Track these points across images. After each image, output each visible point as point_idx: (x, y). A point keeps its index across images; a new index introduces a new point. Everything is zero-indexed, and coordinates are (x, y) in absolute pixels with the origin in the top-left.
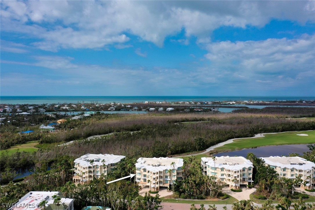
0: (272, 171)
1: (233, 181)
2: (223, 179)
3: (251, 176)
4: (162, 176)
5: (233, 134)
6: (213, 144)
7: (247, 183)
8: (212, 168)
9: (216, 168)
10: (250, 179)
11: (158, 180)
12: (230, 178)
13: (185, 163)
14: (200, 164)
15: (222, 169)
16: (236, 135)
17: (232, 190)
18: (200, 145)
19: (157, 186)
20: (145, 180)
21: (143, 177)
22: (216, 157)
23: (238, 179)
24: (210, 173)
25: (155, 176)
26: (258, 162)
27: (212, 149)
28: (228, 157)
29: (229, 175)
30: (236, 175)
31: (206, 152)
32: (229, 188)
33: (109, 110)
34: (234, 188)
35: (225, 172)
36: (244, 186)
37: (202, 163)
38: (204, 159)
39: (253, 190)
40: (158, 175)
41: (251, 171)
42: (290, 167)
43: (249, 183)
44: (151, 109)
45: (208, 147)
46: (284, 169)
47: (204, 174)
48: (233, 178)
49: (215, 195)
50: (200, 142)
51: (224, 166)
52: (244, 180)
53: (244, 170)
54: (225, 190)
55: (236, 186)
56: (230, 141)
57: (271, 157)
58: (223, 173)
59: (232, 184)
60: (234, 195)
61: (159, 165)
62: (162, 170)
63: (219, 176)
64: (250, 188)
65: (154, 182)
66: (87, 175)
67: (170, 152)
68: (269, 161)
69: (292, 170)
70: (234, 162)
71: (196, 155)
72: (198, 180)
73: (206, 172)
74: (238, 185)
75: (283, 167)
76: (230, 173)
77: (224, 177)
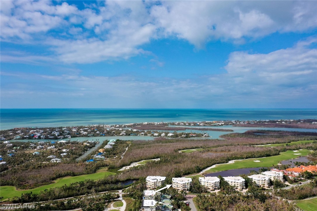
0: (227, 183)
1: (211, 187)
2: (208, 186)
3: (219, 185)
4: (184, 185)
5: (216, 162)
6: (204, 168)
7: (217, 188)
8: (203, 182)
9: (205, 182)
10: (218, 186)
11: (183, 187)
12: (210, 186)
13: (192, 180)
14: (198, 180)
15: (207, 182)
16: (218, 162)
17: (211, 190)
18: (197, 169)
19: (183, 189)
20: (177, 187)
21: (177, 186)
22: (205, 177)
23: (214, 186)
24: (203, 184)
25: (182, 185)
26: (222, 179)
27: (204, 172)
28: (210, 177)
29: (210, 185)
30: (213, 185)
31: (200, 173)
32: (210, 190)
33: (121, 135)
34: (212, 190)
35: (208, 183)
36: (216, 189)
37: (199, 180)
38: (200, 178)
39: (219, 190)
40: (183, 185)
41: (219, 183)
42: (234, 181)
43: (218, 188)
44: (155, 134)
45: (201, 170)
46: (232, 182)
47: (200, 184)
48: (212, 186)
49: (205, 192)
50: (197, 168)
51: (208, 181)
52: (216, 186)
53: (216, 182)
54: (208, 190)
55: (213, 189)
56: (214, 166)
57: (229, 177)
58: (208, 184)
59: (211, 188)
60: (212, 192)
61: (183, 181)
62: (184, 183)
63: (206, 185)
64: (218, 189)
65: (182, 188)
66: (154, 185)
67: (183, 174)
68: (226, 179)
69: (235, 182)
70: (212, 179)
71: (195, 175)
72: (198, 186)
73: (201, 184)
74: (213, 188)
75: (231, 181)
76: (210, 184)
77: (208, 185)
